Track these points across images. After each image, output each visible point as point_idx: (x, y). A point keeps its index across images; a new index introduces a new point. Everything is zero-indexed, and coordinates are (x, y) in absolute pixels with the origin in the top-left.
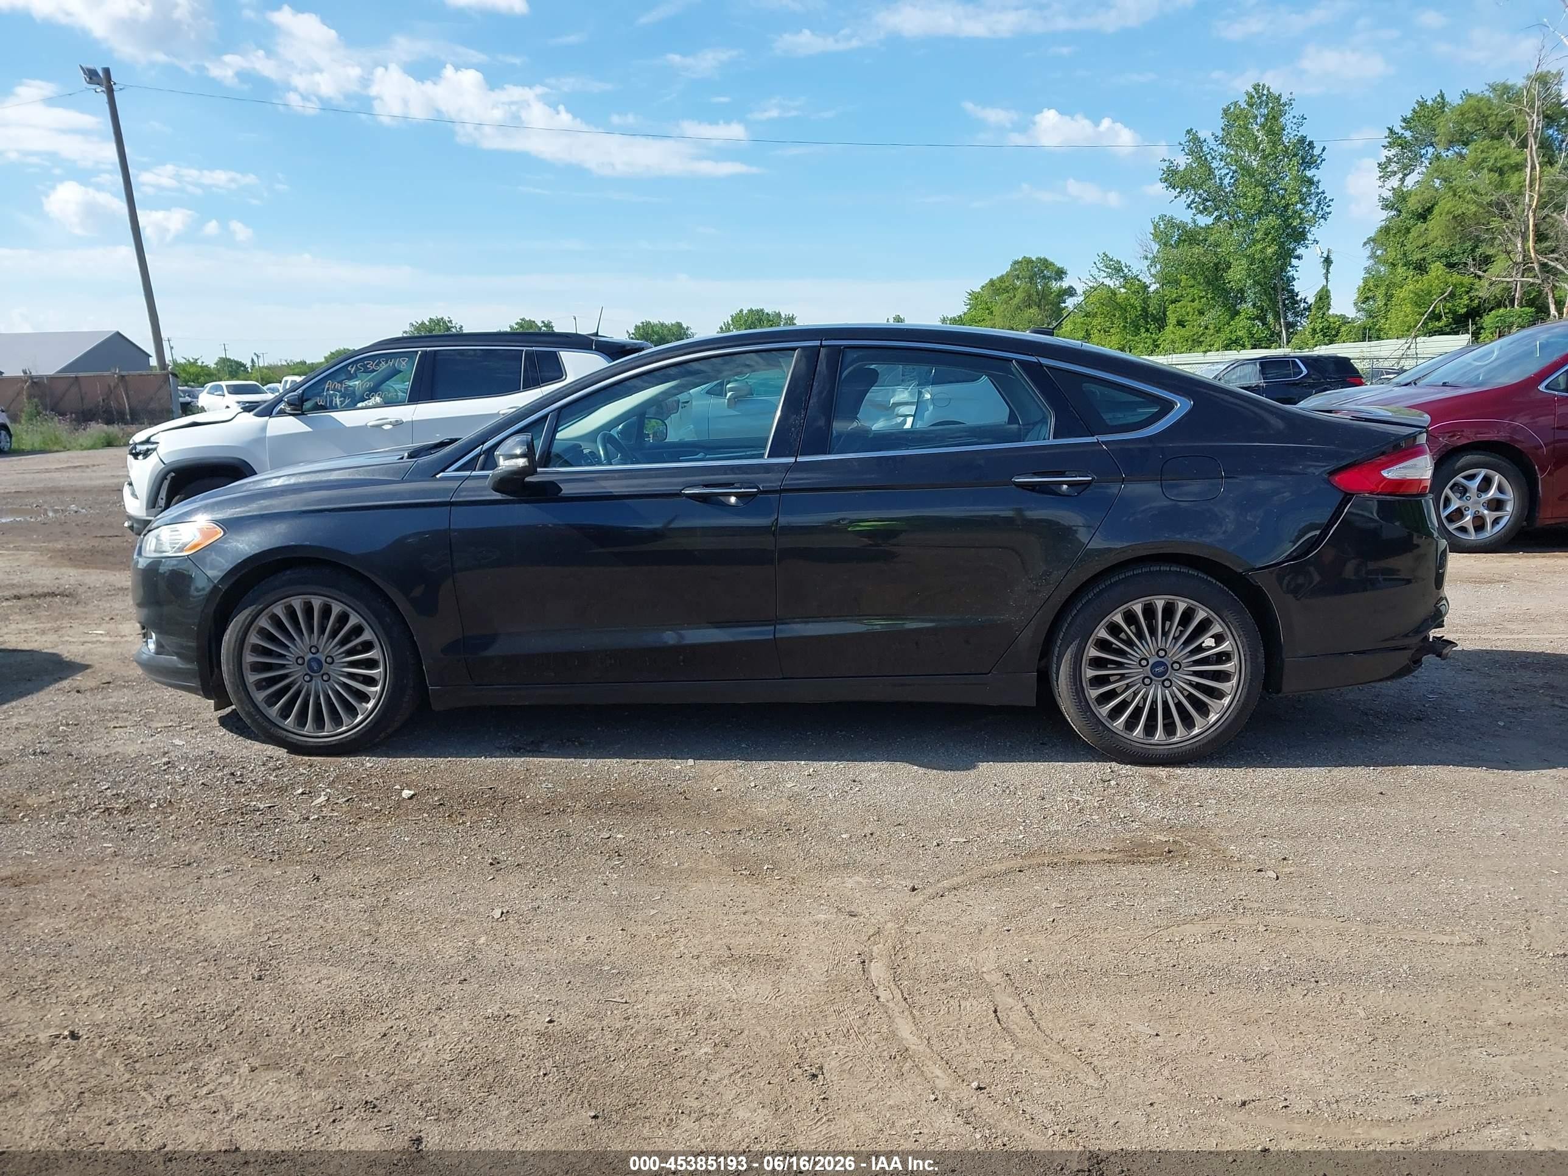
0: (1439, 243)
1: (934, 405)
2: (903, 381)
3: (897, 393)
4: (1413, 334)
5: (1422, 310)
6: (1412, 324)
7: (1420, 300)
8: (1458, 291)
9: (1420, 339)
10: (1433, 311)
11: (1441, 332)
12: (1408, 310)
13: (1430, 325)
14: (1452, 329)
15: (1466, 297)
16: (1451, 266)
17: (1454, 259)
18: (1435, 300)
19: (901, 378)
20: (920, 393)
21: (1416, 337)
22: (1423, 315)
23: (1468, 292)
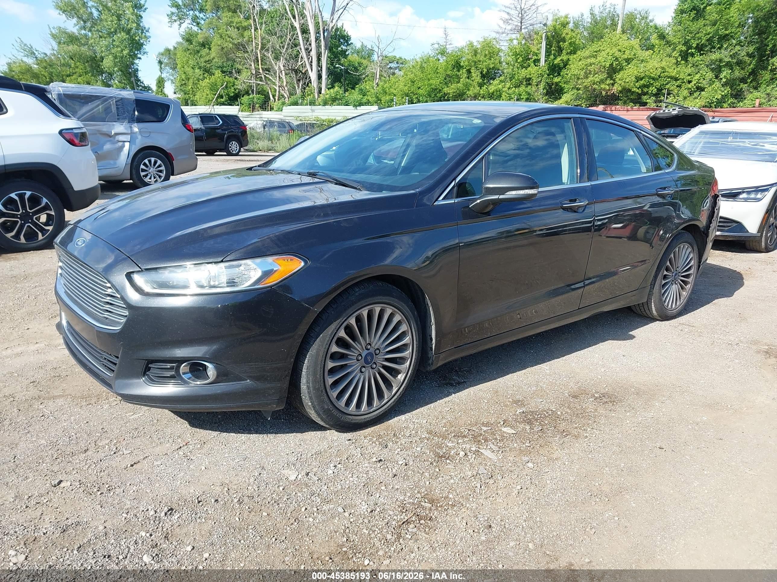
0: (216, 60)
1: (141, 135)
2: (118, 119)
3: (115, 127)
4: (212, 104)
5: (214, 93)
6: (211, 99)
7: (213, 87)
8: (229, 85)
9: (215, 106)
10: (219, 94)
11: (223, 104)
12: (208, 92)
13: (219, 100)
14: (228, 103)
15: (233, 88)
16: (223, 72)
17: (225, 69)
18: (219, 88)
19: (117, 117)
20: (131, 127)
21: (213, 106)
22: (215, 95)
23: (233, 86)
